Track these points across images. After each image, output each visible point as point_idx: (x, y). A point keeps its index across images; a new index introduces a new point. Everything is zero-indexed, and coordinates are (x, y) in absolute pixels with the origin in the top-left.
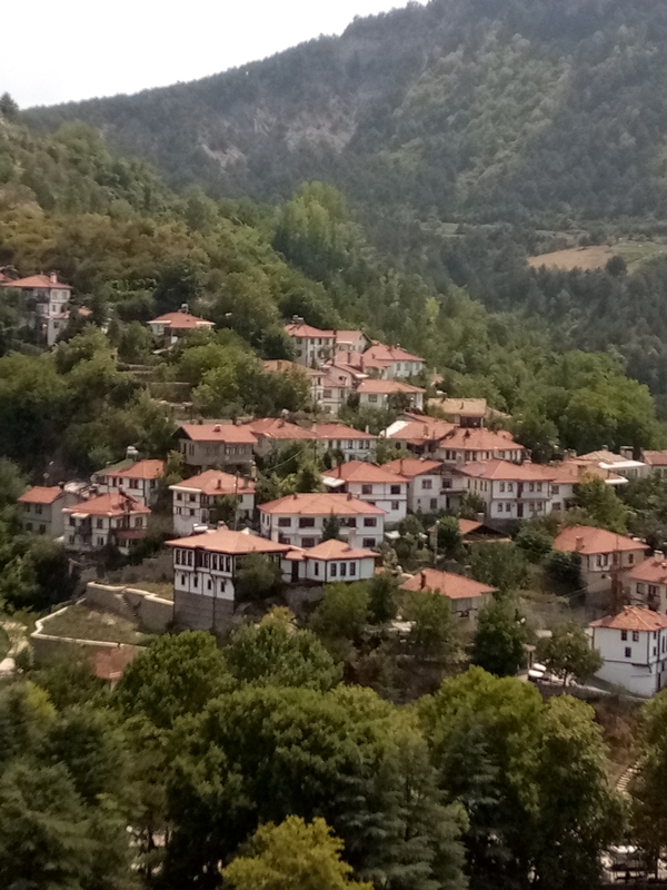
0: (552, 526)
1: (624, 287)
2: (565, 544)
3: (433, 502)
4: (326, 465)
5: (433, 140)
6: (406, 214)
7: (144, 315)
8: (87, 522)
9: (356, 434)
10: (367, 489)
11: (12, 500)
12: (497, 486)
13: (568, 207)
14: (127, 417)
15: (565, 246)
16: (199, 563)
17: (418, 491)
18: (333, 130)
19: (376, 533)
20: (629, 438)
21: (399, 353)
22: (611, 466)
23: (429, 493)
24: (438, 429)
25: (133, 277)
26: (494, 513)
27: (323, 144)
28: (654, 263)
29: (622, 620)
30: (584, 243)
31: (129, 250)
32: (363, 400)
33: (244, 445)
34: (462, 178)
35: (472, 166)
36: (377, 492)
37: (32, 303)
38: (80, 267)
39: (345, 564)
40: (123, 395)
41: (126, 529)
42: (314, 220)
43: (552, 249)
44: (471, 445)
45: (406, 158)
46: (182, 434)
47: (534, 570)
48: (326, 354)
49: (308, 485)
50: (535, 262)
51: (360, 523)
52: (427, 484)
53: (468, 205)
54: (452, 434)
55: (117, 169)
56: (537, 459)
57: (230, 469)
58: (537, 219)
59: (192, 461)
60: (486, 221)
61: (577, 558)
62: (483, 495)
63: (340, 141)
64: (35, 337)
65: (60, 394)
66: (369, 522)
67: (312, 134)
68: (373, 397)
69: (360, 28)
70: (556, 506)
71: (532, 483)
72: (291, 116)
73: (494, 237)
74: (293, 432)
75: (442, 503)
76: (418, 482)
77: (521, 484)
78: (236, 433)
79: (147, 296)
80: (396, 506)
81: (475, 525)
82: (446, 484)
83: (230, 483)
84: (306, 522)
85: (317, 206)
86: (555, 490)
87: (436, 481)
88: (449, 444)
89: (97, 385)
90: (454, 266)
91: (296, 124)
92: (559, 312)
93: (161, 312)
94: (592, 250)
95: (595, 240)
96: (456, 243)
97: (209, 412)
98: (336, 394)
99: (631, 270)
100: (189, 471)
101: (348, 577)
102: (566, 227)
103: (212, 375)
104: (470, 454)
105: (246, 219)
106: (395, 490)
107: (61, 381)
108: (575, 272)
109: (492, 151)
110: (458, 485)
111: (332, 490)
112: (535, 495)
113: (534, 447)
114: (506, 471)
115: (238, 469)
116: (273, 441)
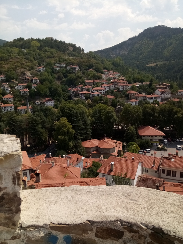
0: (127, 91)
1: (157, 68)
2: (127, 93)
3: (113, 88)
4: (101, 85)
5: (137, 52)
6: (133, 61)
7: (87, 70)
8: (73, 91)
9: (106, 81)
10: (104, 87)
11: (67, 90)
12: (121, 86)
13: (152, 59)
14: (80, 80)
15: (151, 63)
16: (82, 95)
17: (111, 87)
18: (126, 52)
19: (104, 92)
20: (142, 81)
21: (117, 73)
22: (138, 84)
23: (112, 87)
24: (116, 80)
25: (86, 65)
26: (120, 89)
27: (124, 54)
28: (162, 64)
29: (131, 101)
30: (154, 63)
31: (86, 62)
32: (110, 78)
33: (92, 82)
34: (140, 56)
35: (141, 55)
36: (106, 87)
37: (75, 69)
38: (80, 64)
39: (98, 94)
40: (81, 78)
41: (78, 92)
42: (117, 61)
43: (150, 64)
44: (119, 82)
45: (134, 54)
46: (85, 82)
47: (123, 96)
48: (108, 73)
49: (97, 86)
50: (147, 66)
51: (102, 90)
52: (112, 86)
53: (140, 59)
54: (118, 81)
55: (94, 56)
56: (129, 83)
57: (90, 85)
58: (149, 60)
59: (86, 85)
60: (142, 61)
61: (128, 94)
62: (119, 87)
63: (126, 53)
64: (74, 72)
65: (74, 78)
66: (104, 90)
67: (123, 53)
68: (111, 77)
69: (130, 39)
70: (129, 89)
71: (125, 86)
72: (121, 51)
73: (143, 63)
74: (98, 81)
75: (114, 88)
76: (111, 86)
77: (124, 86)
78: (91, 81)
79: (87, 67)
80: (108, 89)
81: (116, 91)
82: (115, 86)
83: (90, 87)
84: (96, 91)
85: (118, 59)
86: (129, 87)
87: (113, 86)
88: (117, 82)
89: (78, 77)
90: (138, 67)
91: (122, 51)
92: (149, 71)
93: (89, 69)
94: (155, 64)
95: (155, 63)
96: (138, 64)
97: (90, 79)
98: (107, 77)
99: (158, 65)
100: (85, 85)
101: (98, 96)
102: (152, 61)
103: (90, 75)
104: (119, 83)
105: (110, 61)
106: (108, 87)
107: (75, 77)
108: (152, 66)
109: (144, 53)
110: (116, 86)
111: (100, 87)
112: (126, 87)
113: (129, 82)
114: (122, 84)
115: (91, 85)
116: (95, 82)
